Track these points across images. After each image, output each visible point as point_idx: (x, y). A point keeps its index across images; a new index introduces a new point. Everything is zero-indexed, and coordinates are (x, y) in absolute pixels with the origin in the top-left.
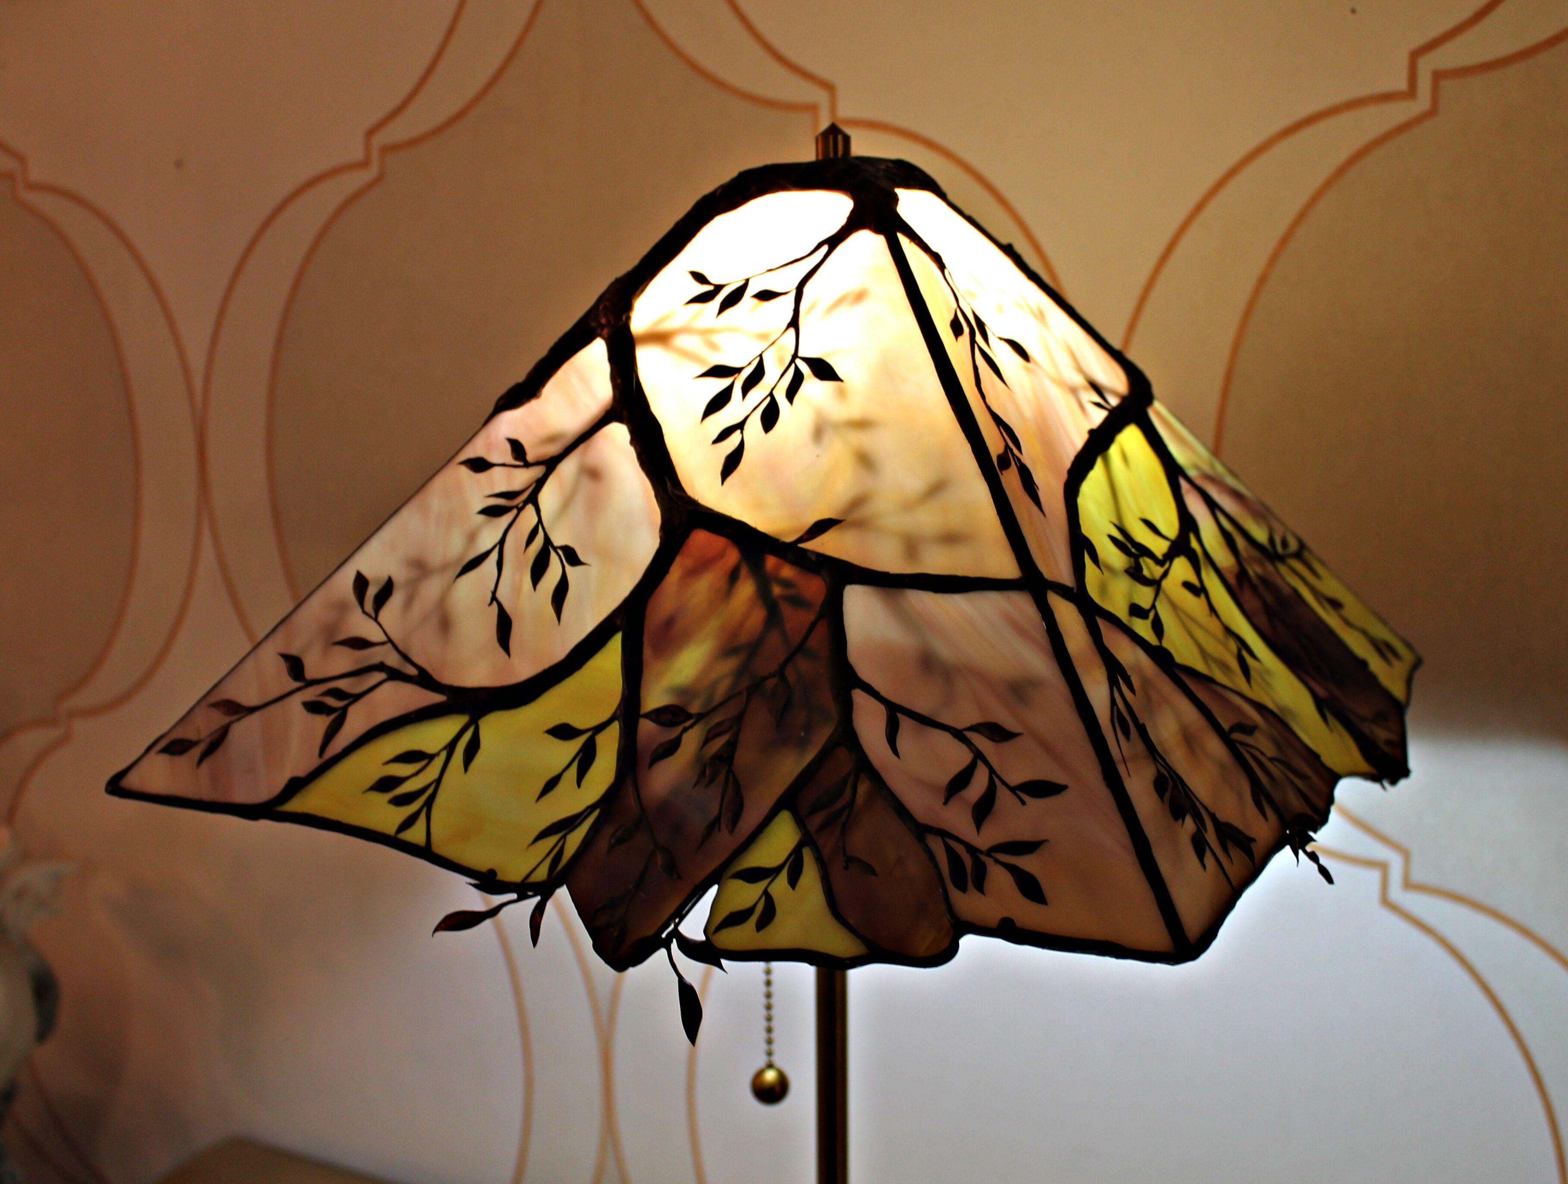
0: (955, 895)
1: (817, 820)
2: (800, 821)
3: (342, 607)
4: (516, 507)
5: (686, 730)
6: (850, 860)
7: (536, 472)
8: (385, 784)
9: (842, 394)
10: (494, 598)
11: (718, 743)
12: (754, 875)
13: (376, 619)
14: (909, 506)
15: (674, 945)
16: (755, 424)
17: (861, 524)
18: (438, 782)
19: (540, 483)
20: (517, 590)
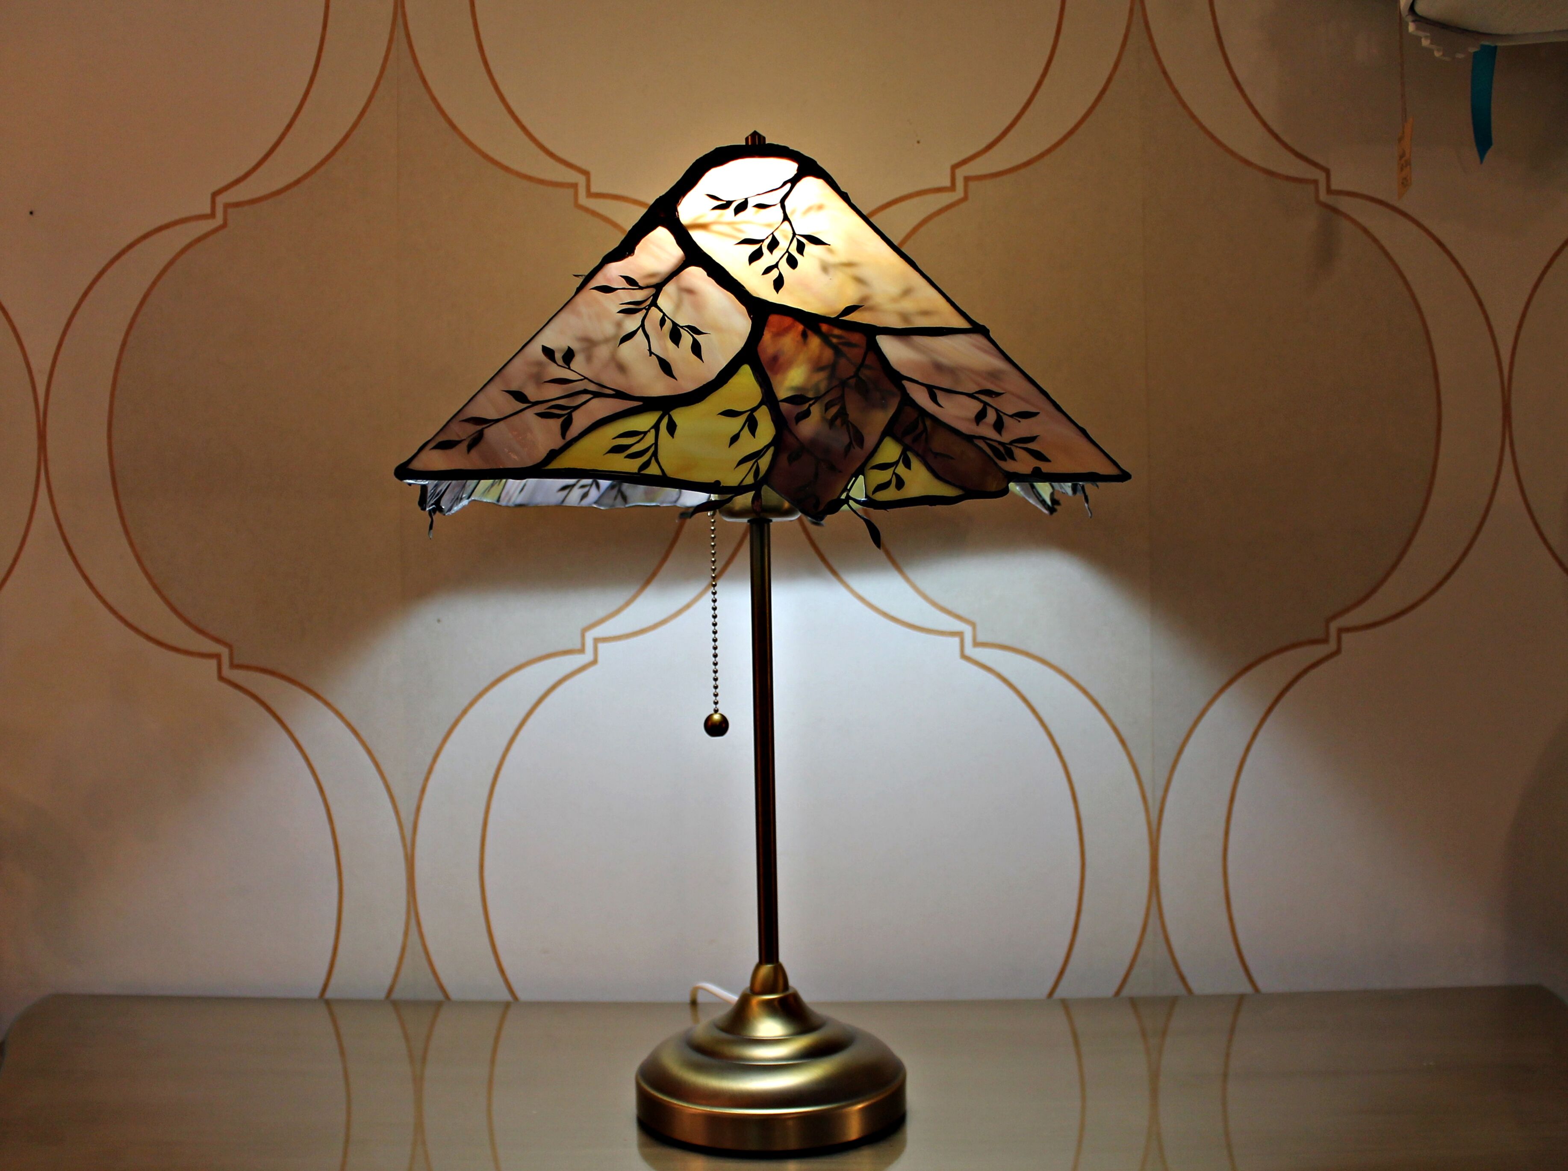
0: (1002, 464)
1: (908, 440)
2: (898, 440)
3: (539, 364)
4: (645, 308)
5: (810, 405)
6: (936, 455)
7: (652, 291)
8: (617, 449)
9: (831, 251)
10: (651, 353)
11: (833, 411)
12: (884, 467)
13: (569, 368)
14: (894, 300)
15: (851, 502)
16: (784, 266)
17: (871, 309)
18: (656, 444)
19: (656, 296)
20: (665, 349)
